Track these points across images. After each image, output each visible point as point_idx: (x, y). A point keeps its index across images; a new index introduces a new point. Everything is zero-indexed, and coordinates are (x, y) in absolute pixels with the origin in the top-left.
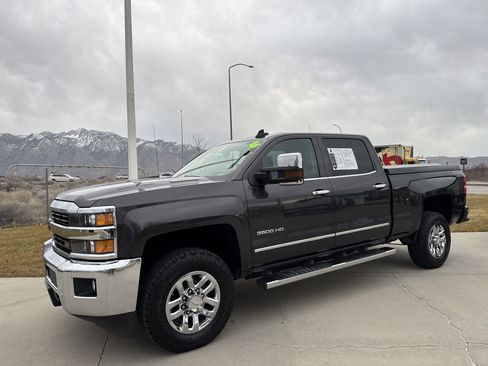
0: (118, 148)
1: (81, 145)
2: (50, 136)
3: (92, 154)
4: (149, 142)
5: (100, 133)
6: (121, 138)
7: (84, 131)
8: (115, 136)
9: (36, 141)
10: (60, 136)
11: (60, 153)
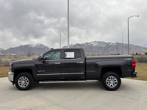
0: (104, 46)
1: (94, 45)
2: (87, 43)
3: (97, 48)
4: (114, 43)
5: (100, 42)
6: (106, 43)
7: (95, 41)
8: (104, 42)
9: (84, 45)
10: (89, 43)
11: (90, 48)
